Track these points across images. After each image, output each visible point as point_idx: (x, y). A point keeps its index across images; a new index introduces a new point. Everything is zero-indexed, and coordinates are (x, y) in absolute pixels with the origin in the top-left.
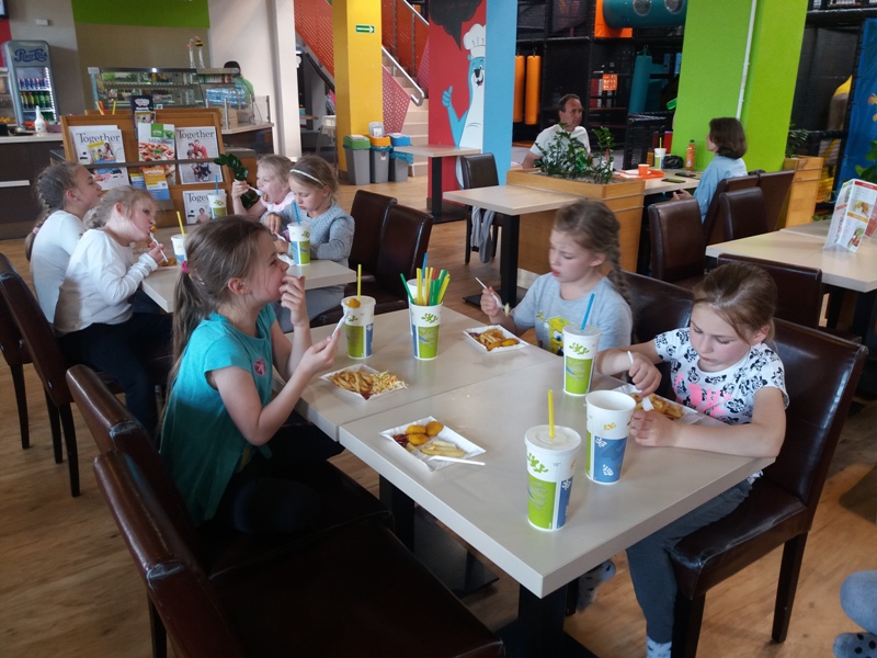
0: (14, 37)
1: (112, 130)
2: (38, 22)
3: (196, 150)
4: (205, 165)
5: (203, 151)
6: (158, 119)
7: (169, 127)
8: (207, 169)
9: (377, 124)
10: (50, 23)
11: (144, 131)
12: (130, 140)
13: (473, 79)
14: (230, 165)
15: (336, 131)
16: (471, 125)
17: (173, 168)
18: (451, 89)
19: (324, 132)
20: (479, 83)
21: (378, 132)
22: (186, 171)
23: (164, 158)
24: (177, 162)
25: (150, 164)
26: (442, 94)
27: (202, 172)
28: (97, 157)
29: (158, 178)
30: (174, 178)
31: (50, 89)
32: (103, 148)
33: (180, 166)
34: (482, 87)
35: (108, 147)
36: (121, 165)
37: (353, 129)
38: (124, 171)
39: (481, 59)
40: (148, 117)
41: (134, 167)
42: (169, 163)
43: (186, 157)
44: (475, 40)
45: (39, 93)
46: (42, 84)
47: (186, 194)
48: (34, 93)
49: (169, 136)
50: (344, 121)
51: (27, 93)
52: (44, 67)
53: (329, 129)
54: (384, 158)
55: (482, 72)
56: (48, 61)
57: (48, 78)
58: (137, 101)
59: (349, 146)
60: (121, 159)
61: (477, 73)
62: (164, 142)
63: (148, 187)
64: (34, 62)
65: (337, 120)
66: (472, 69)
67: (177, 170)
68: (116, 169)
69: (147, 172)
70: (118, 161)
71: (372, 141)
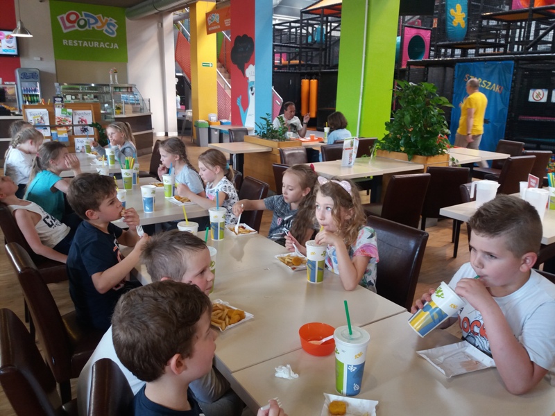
0: (22, 66)
1: (45, 111)
2: (35, 58)
3: (82, 121)
4: (86, 127)
5: (85, 121)
6: (65, 106)
7: (70, 110)
8: (87, 129)
9: (213, 114)
10: (41, 59)
11: (58, 112)
12: (52, 116)
13: (250, 92)
14: (96, 127)
15: (192, 118)
16: (250, 115)
17: (71, 128)
18: (241, 97)
19: (187, 119)
20: (252, 94)
21: (214, 118)
22: (77, 130)
23: (67, 124)
24: (73, 125)
25: (60, 126)
26: (237, 99)
27: (85, 130)
28: (37, 122)
29: (63, 132)
30: (71, 133)
31: (39, 93)
32: (40, 119)
33: (74, 128)
34: (254, 96)
35: (42, 118)
36: (48, 126)
37: (200, 117)
38: (49, 128)
39: (253, 82)
40: (61, 106)
41: (53, 127)
42: (69, 126)
43: (77, 123)
44: (250, 72)
45: (33, 95)
46: (35, 90)
47: (76, 139)
48: (31, 95)
49: (69, 114)
50: (196, 113)
51: (27, 95)
52: (36, 82)
53: (189, 117)
54: (216, 133)
55: (254, 89)
56: (39, 79)
57: (38, 88)
58: (56, 99)
59: (197, 125)
60: (47, 123)
61: (252, 89)
62: (67, 116)
63: (59, 136)
64: (32, 80)
65: (193, 112)
66: (249, 87)
67: (73, 129)
68: (45, 127)
69: (59, 129)
70: (46, 124)
71: (210, 124)
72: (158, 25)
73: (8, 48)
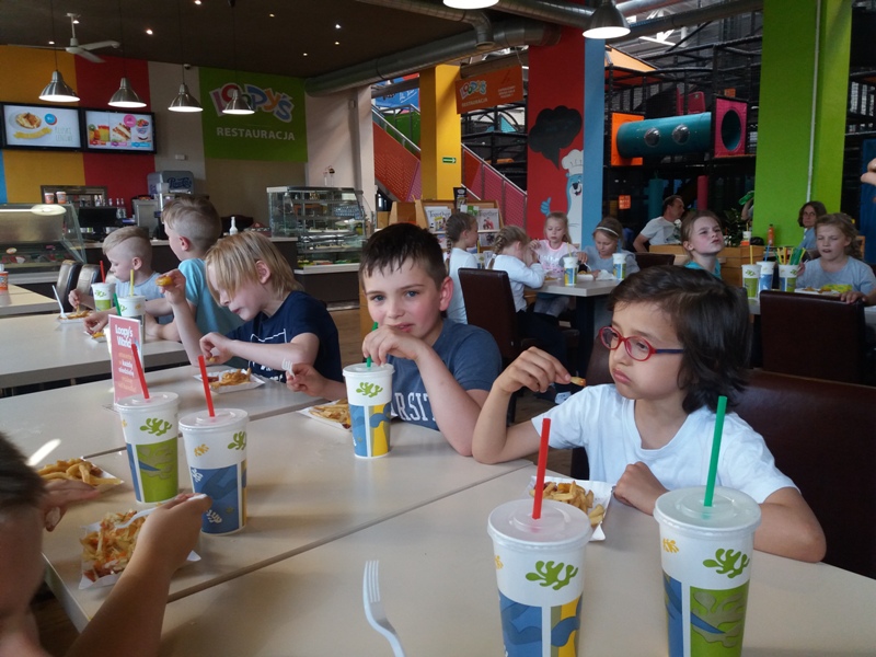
2: (177, 157)
10: (186, 158)
13: (571, 191)
18: (549, 200)
20: (577, 193)
26: (540, 204)
34: (580, 196)
39: (579, 176)
44: (573, 162)
55: (580, 186)
61: (575, 186)
66: (570, 183)
72: (349, 105)
73: (140, 141)
